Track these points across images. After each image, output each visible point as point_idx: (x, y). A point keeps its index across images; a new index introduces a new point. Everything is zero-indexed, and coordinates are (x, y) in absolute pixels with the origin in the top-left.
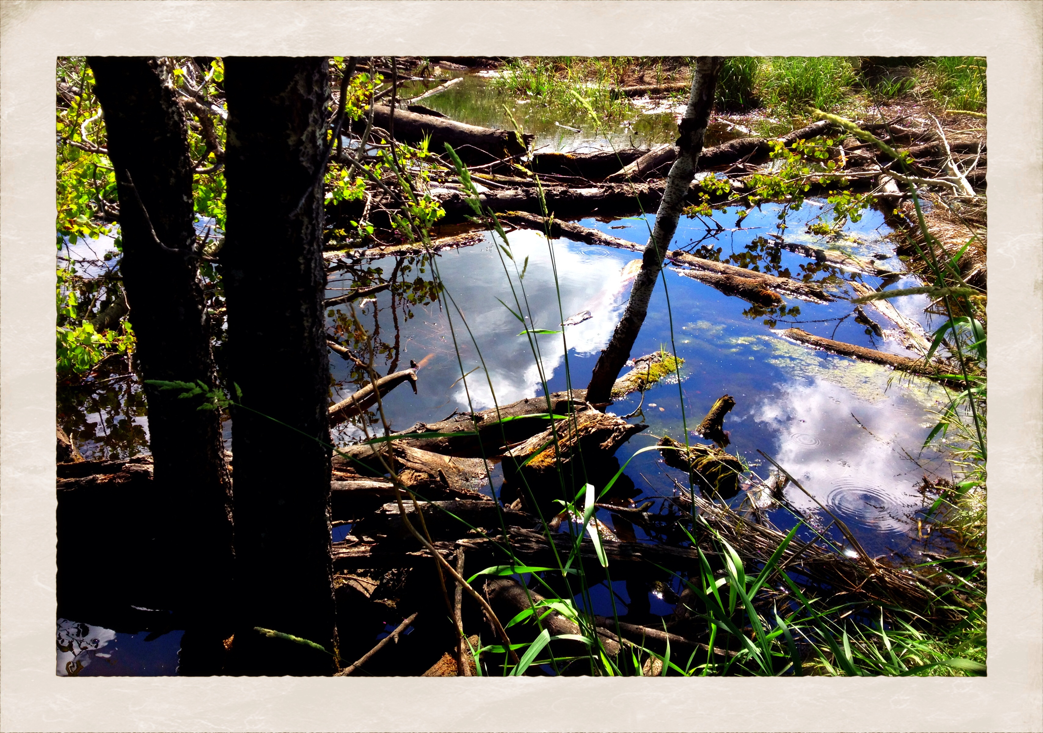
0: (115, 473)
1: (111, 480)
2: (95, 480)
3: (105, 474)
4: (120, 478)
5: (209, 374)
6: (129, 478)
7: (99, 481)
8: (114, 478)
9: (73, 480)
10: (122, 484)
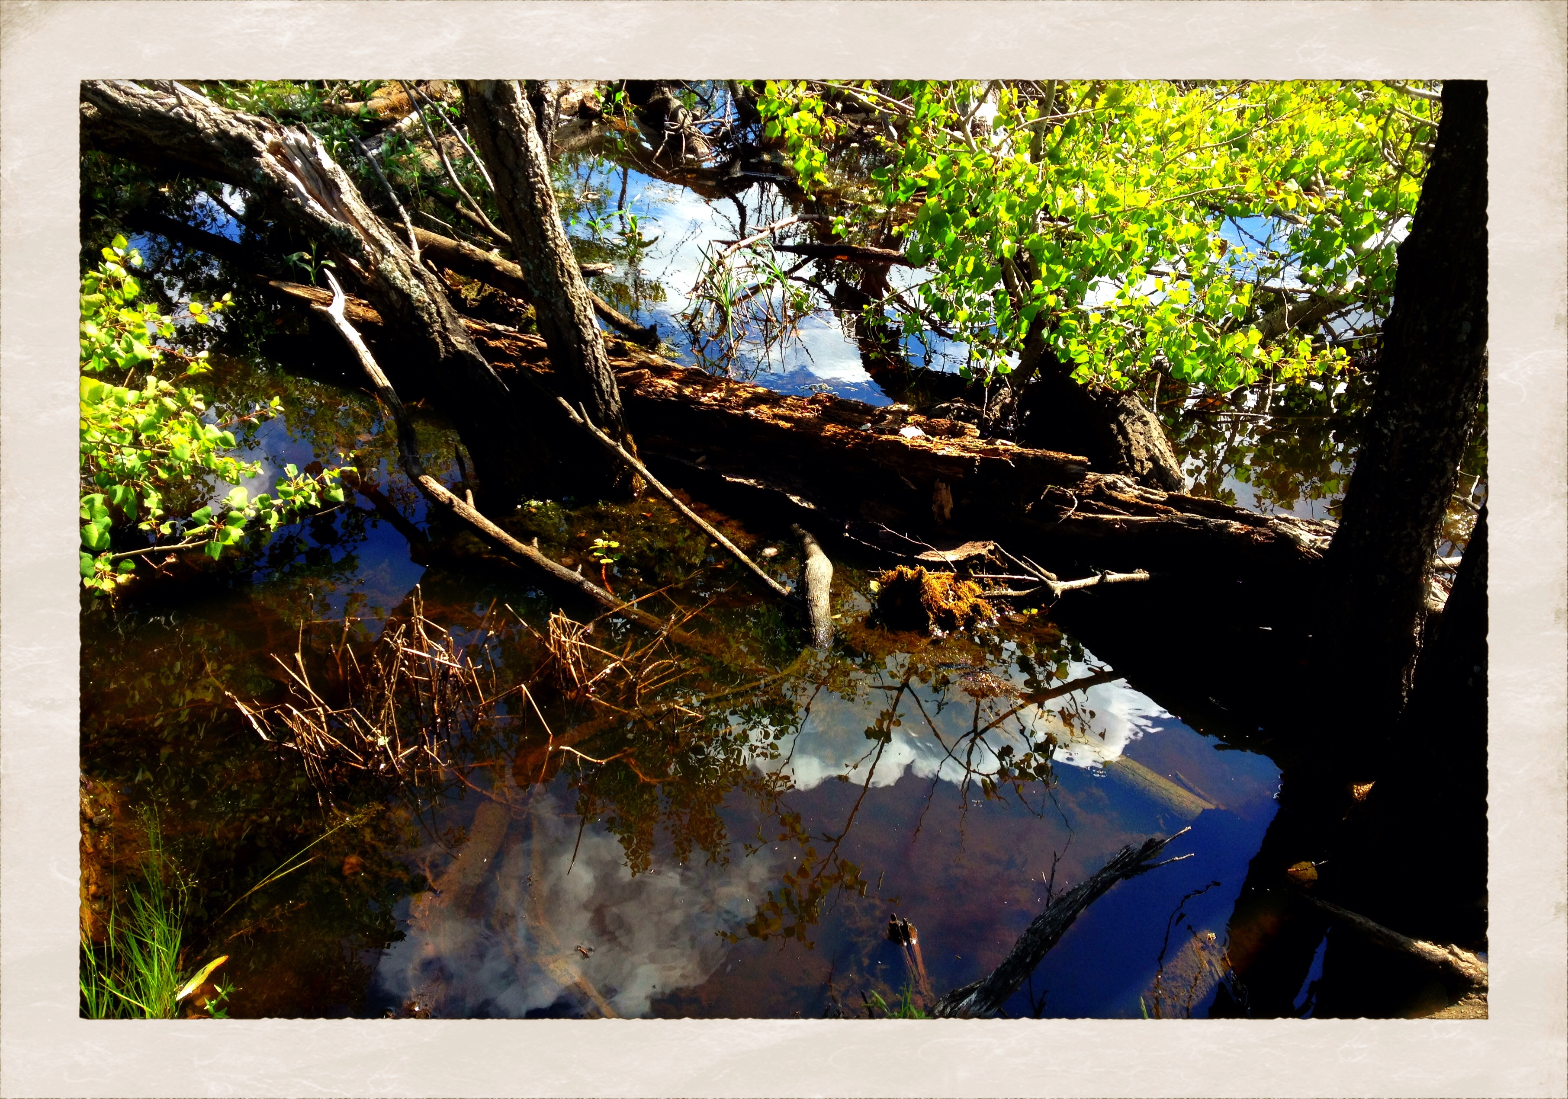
0: (1255, 526)
1: (1248, 533)
2: (1226, 526)
3: (1242, 523)
4: (1260, 534)
5: (1466, 427)
6: (1272, 538)
7: (1232, 530)
8: (1253, 533)
9: (1199, 517)
10: (1262, 543)
